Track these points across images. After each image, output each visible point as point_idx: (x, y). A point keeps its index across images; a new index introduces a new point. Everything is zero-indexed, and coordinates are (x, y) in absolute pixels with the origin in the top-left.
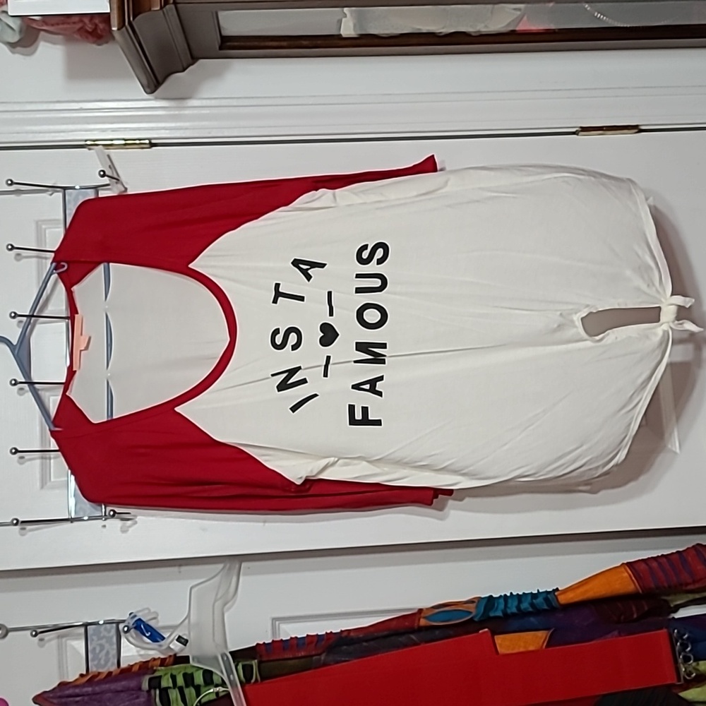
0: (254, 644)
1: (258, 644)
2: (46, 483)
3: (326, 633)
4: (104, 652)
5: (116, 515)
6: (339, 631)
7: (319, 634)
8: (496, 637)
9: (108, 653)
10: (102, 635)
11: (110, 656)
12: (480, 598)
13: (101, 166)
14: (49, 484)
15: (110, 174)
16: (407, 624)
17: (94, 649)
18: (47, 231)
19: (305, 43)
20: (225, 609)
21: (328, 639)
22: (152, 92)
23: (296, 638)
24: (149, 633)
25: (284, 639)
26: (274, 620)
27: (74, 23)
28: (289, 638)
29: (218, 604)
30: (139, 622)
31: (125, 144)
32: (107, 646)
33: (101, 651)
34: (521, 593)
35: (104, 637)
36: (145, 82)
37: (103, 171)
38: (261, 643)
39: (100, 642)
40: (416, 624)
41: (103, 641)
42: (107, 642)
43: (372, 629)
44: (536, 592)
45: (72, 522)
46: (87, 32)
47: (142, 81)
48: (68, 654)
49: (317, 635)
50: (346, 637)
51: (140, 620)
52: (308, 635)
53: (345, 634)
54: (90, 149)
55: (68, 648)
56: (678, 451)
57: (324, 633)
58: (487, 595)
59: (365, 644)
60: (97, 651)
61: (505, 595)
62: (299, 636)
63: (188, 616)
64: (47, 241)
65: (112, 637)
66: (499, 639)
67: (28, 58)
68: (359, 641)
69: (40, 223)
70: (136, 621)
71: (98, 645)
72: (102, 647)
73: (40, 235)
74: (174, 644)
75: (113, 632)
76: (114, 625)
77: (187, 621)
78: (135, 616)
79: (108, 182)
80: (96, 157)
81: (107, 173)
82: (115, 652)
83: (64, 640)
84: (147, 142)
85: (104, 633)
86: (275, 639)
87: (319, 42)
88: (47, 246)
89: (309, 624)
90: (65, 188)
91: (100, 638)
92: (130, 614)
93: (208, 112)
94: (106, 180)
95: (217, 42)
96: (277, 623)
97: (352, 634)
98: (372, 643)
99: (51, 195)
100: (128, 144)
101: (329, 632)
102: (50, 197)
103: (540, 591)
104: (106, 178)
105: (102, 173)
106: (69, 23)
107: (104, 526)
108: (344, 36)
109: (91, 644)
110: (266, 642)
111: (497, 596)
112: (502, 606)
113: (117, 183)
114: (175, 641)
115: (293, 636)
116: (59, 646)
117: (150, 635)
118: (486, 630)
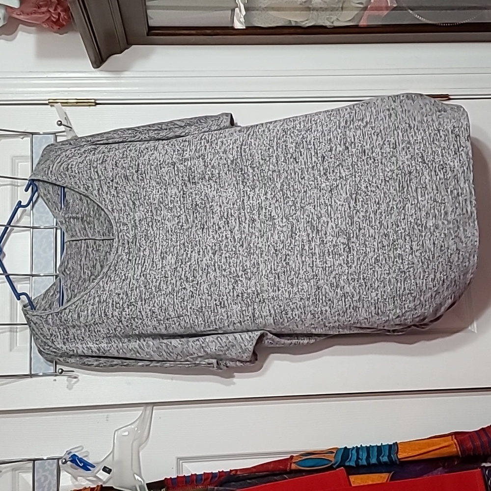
0: (163, 479)
1: (166, 479)
2: (13, 348)
3: (219, 472)
4: (47, 482)
5: (64, 372)
6: (229, 470)
7: (213, 472)
8: (350, 477)
9: (50, 483)
10: (46, 468)
11: (52, 485)
12: (338, 450)
13: (59, 118)
14: (15, 348)
15: (66, 124)
16: (281, 467)
17: (40, 479)
18: (19, 164)
19: (208, 31)
20: (140, 449)
21: (220, 477)
22: (98, 67)
23: (196, 474)
24: (82, 464)
25: (186, 475)
26: (179, 459)
27: (43, 13)
28: (190, 475)
29: (136, 444)
30: (74, 457)
31: (77, 103)
32: (50, 477)
33: (45, 481)
34: (368, 446)
35: (48, 469)
36: (93, 59)
37: (60, 121)
38: (169, 477)
39: (44, 474)
40: (288, 468)
41: (47, 473)
42: (49, 474)
43: (254, 470)
44: (380, 445)
45: (31, 377)
46: (53, 21)
47: (91, 59)
48: (20, 483)
49: (212, 473)
50: (234, 475)
51: (74, 455)
52: (204, 473)
53: (233, 472)
54: (51, 106)
55: (20, 479)
56: (476, 331)
57: (217, 472)
58: (343, 447)
59: (249, 481)
60: (42, 480)
61: (357, 447)
62: (198, 474)
63: (113, 451)
64: (19, 171)
65: (53, 471)
66: (352, 478)
67: (9, 42)
68: (244, 479)
69: (14, 158)
70: (72, 456)
71: (43, 475)
72: (46, 477)
73: (14, 167)
74: (101, 473)
75: (55, 466)
76: (56, 461)
77: (111, 455)
78: (70, 452)
79: (64, 130)
80: (56, 112)
81: (63, 123)
82: (55, 482)
83: (17, 472)
84: (93, 101)
85: (48, 467)
86: (179, 476)
87: (218, 31)
88: (19, 175)
89: (205, 463)
90: (33, 134)
91: (45, 471)
92: (67, 451)
93: (138, 81)
94: (62, 128)
95: (145, 31)
96: (181, 461)
97: (238, 473)
98: (253, 480)
99: (22, 138)
100: (79, 103)
101: (221, 471)
102: (21, 139)
103: (383, 444)
104: (62, 126)
105: (59, 123)
106: (39, 13)
107: (55, 380)
108: (236, 28)
109: (37, 476)
110: (172, 477)
111: (351, 447)
112: (355, 457)
113: (70, 130)
114: (101, 471)
115: (193, 473)
116: (13, 478)
117: (83, 466)
118: (342, 468)
